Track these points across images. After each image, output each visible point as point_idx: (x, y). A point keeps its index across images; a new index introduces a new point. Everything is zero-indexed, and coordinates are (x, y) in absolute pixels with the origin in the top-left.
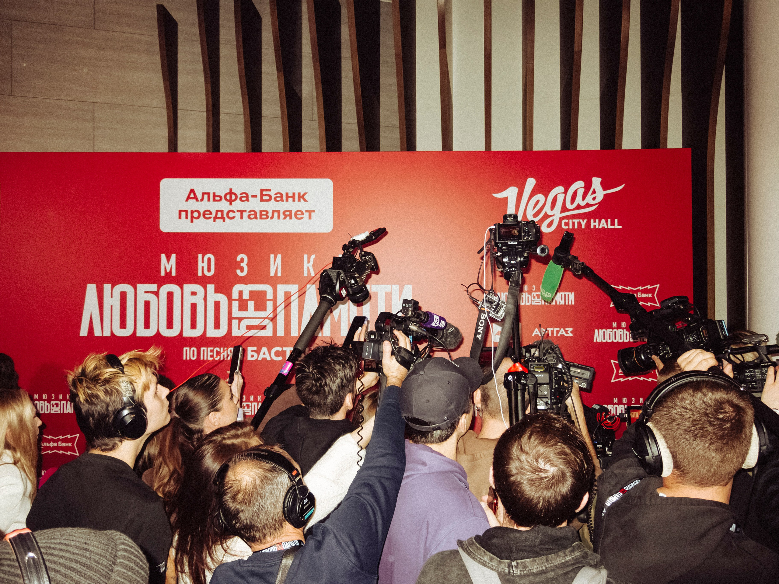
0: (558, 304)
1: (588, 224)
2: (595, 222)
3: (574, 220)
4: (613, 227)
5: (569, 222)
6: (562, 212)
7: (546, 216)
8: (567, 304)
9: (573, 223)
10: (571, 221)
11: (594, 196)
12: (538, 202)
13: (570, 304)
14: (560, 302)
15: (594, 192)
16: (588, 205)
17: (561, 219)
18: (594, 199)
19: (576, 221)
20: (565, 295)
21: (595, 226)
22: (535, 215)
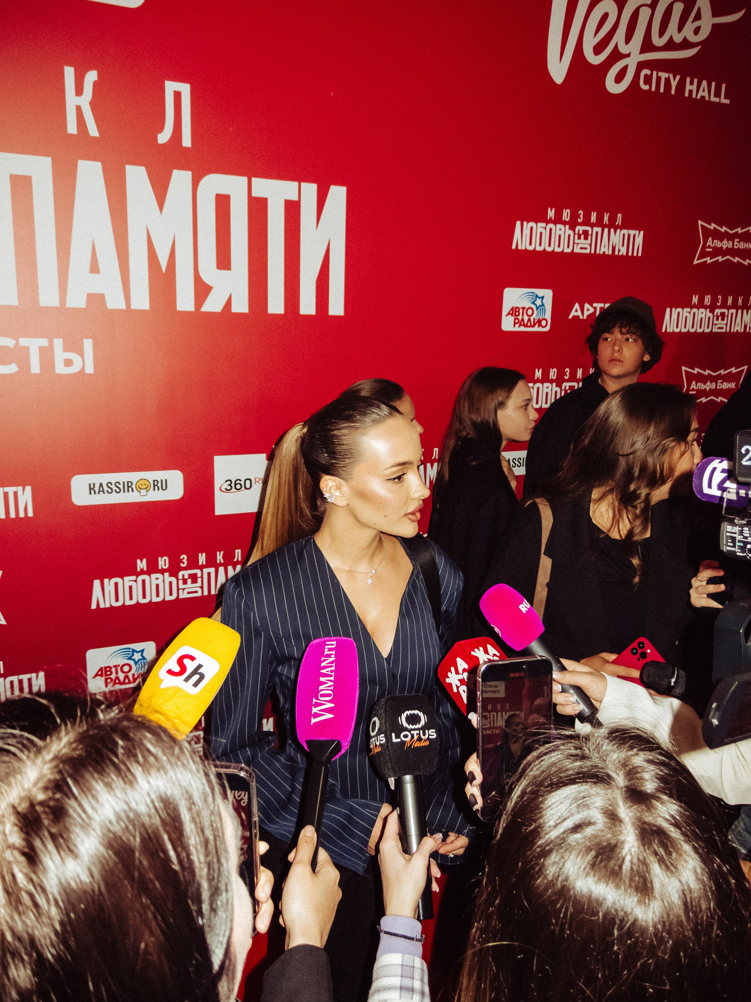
0: (616, 253)
1: (681, 86)
2: (692, 83)
3: (660, 74)
4: (717, 100)
5: (652, 74)
6: (642, 51)
7: (616, 56)
8: (630, 254)
9: (659, 79)
10: (655, 73)
11: (697, 24)
12: (605, 17)
13: (635, 254)
14: (619, 251)
15: (698, 17)
16: (686, 44)
17: (641, 66)
18: (697, 31)
19: (664, 75)
20: (629, 235)
21: (691, 92)
22: (598, 50)
